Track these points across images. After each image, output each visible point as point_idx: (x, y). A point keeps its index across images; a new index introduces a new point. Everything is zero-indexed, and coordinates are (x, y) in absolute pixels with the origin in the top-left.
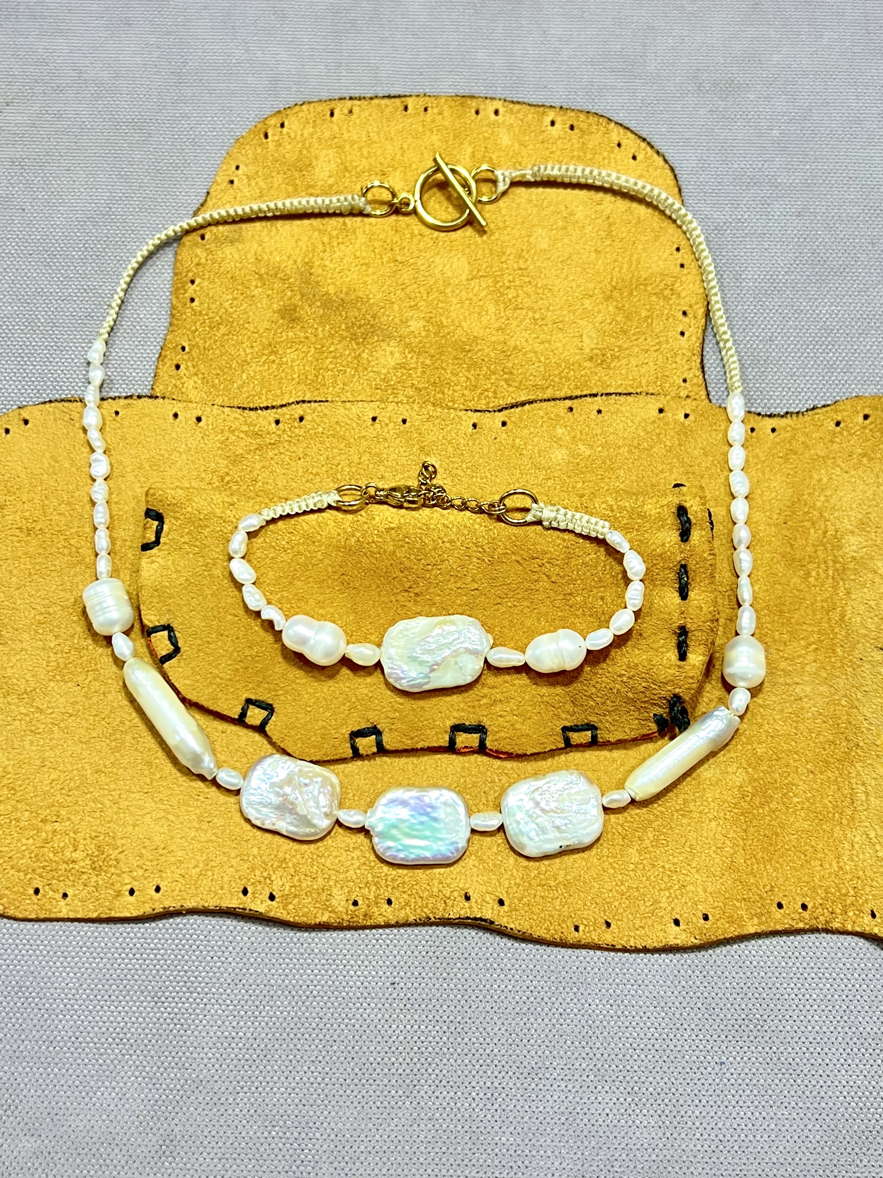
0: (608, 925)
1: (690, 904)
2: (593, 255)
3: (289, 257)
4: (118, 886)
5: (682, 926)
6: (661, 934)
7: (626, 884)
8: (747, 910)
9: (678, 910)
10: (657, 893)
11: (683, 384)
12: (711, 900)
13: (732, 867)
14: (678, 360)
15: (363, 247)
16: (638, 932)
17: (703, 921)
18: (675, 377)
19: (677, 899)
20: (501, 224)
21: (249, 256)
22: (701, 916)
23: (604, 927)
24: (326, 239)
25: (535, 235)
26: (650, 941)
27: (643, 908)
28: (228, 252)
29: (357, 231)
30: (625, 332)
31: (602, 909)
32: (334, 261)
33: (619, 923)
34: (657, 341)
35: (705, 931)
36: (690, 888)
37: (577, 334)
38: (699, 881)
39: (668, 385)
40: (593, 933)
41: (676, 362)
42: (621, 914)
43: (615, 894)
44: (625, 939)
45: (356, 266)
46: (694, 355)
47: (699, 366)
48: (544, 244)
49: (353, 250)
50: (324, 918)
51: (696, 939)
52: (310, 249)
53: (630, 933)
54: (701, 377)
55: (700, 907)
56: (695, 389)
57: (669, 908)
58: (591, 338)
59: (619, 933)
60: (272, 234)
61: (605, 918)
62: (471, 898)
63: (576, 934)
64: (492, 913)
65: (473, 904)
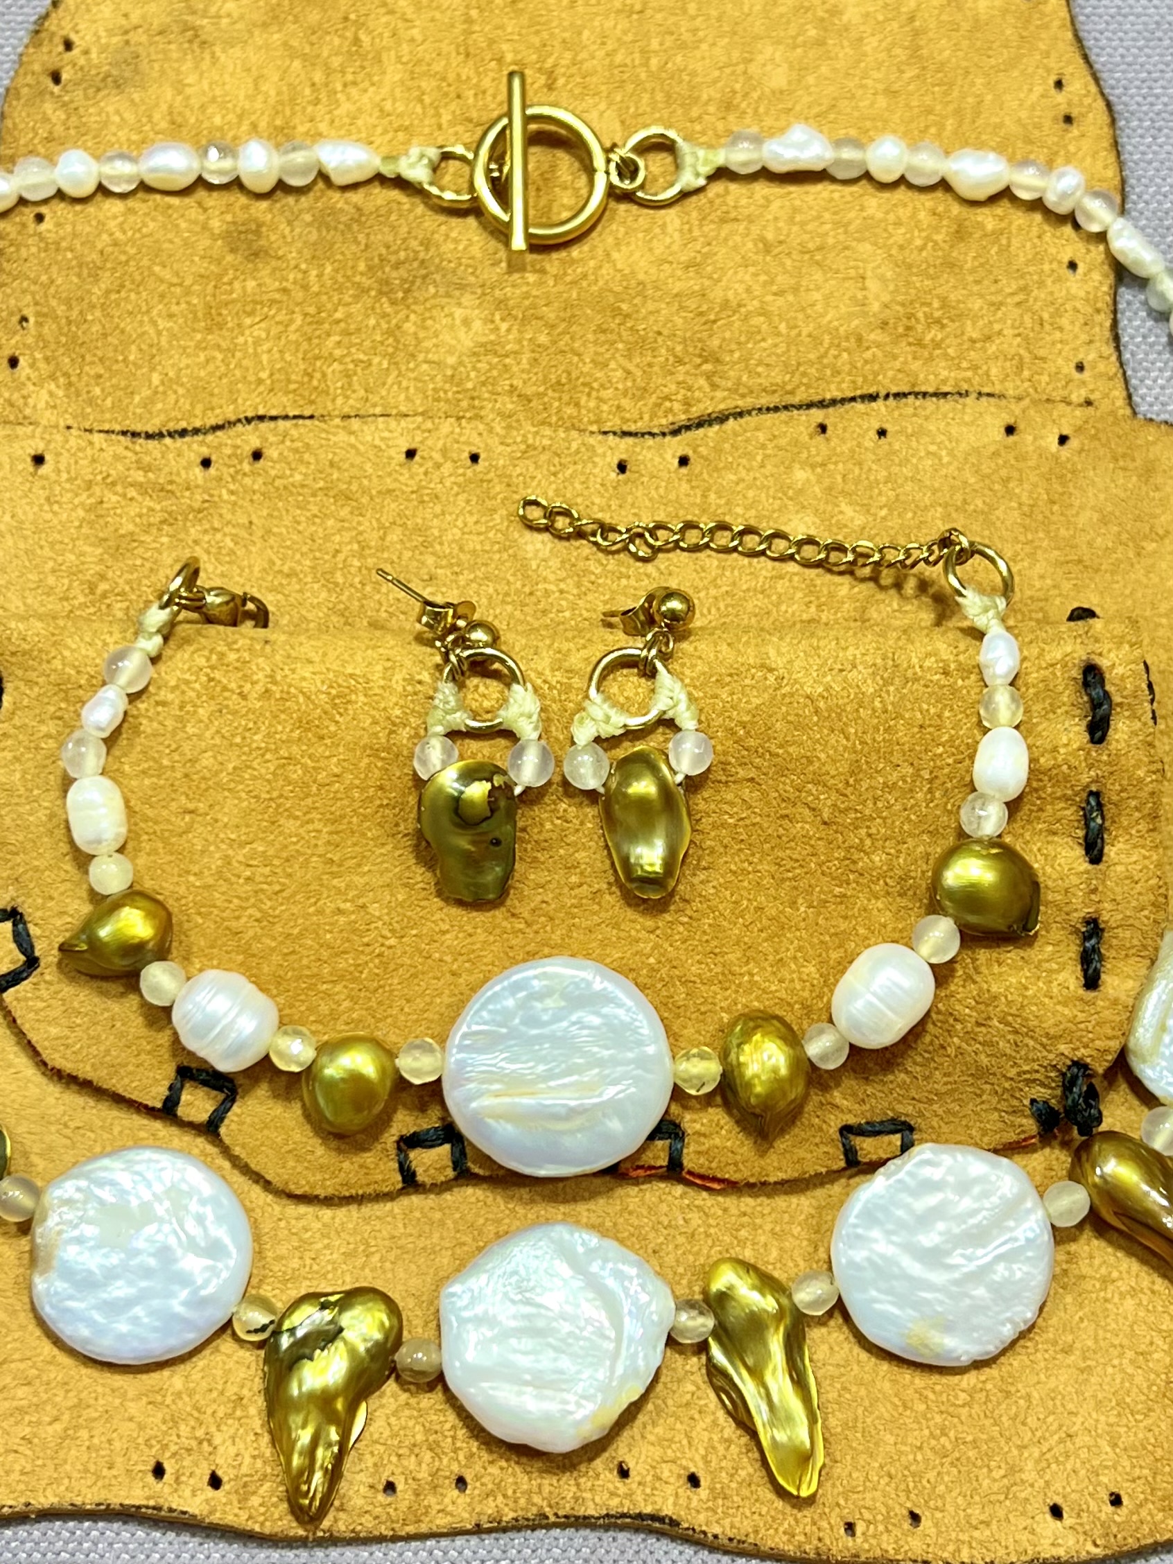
0: (915, 1518)
1: (1083, 1472)
2: (882, 102)
3: (240, 117)
5: (1068, 1519)
6: (1024, 1537)
7: (952, 1434)
9: (1058, 1486)
10: (1015, 1452)
11: (1076, 375)
12: (1127, 1463)
14: (1064, 322)
15: (398, 91)
16: (976, 1534)
17: (1109, 1509)
18: (1060, 361)
19: (1057, 1462)
20: (687, 37)
21: (157, 117)
22: (1106, 1498)
23: (907, 1525)
24: (318, 77)
25: (760, 58)
26: (1001, 1552)
27: (986, 1483)
28: (110, 109)
29: (384, 57)
30: (951, 265)
31: (903, 1487)
32: (337, 123)
33: (939, 1515)
34: (1022, 282)
35: (1115, 1530)
36: (1083, 1439)
37: (852, 272)
38: (1101, 1427)
39: (1045, 378)
40: (885, 1537)
41: (1061, 329)
42: (942, 1497)
43: (929, 1454)
44: (951, 1548)
45: (385, 132)
46: (1098, 311)
47: (1107, 334)
48: (779, 78)
49: (378, 98)
51: (1096, 1545)
52: (286, 97)
53: (961, 1537)
54: (1114, 358)
55: (1105, 1479)
56: (1102, 385)
57: (1041, 1483)
58: (882, 279)
59: (939, 1533)
60: (205, 65)
61: (909, 1505)
62: (632, 1473)
63: (850, 1542)
64: (675, 1504)
65: (634, 1486)
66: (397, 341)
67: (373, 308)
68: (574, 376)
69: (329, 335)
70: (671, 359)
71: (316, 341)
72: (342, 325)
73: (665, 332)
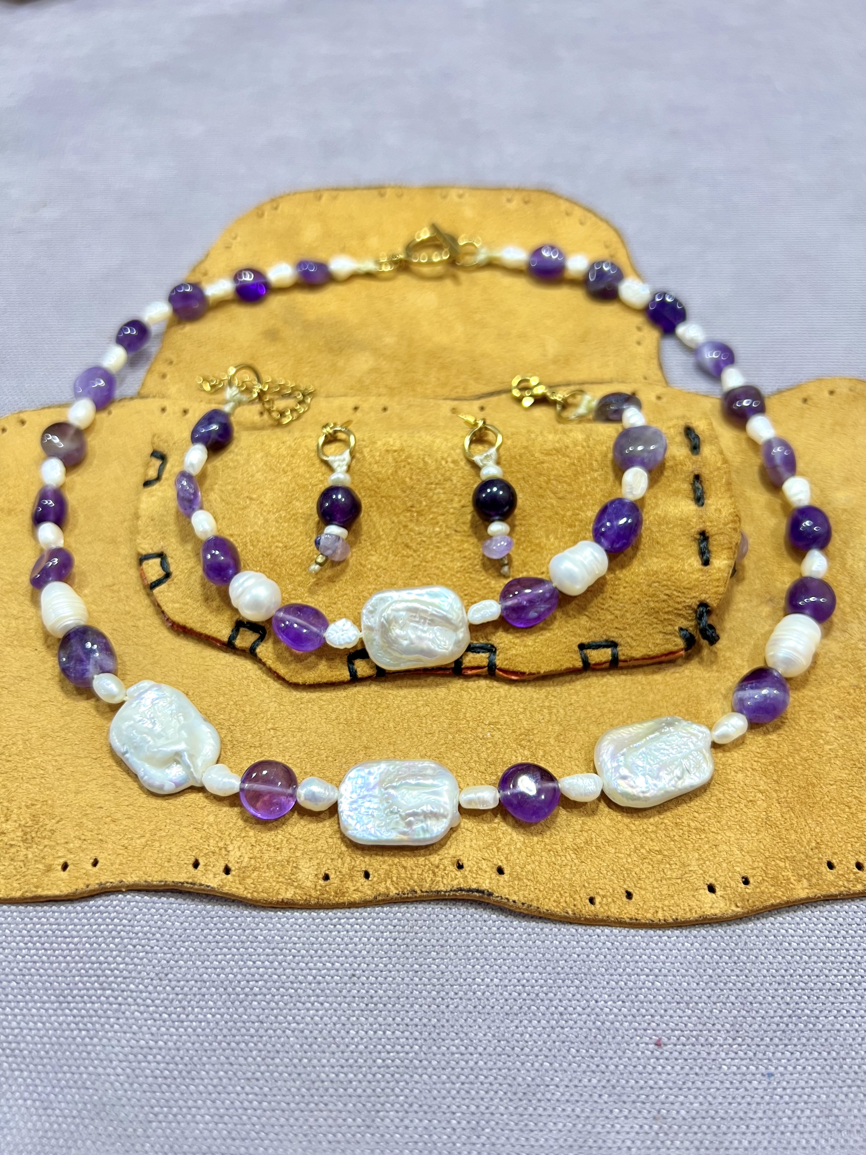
0: (629, 895)
1: (725, 865)
4: (49, 861)
5: (719, 892)
6: (694, 904)
7: (647, 847)
8: (793, 870)
9: (711, 873)
10: (684, 855)
12: (749, 860)
13: (768, 823)
16: (666, 902)
17: (743, 886)
19: (709, 860)
22: (740, 880)
23: (625, 899)
26: (681, 913)
27: (669, 874)
31: (621, 876)
33: (643, 892)
34: (617, 348)
35: (747, 897)
36: (723, 847)
38: (732, 839)
40: (612, 905)
41: (636, 365)
42: (644, 882)
43: (635, 859)
44: (651, 911)
46: (652, 358)
47: (657, 366)
50: (288, 894)
51: (737, 907)
53: (657, 904)
55: (738, 869)
57: (701, 872)
59: (643, 904)
61: (625, 887)
62: (465, 866)
63: (592, 908)
64: (490, 883)
65: (466, 873)
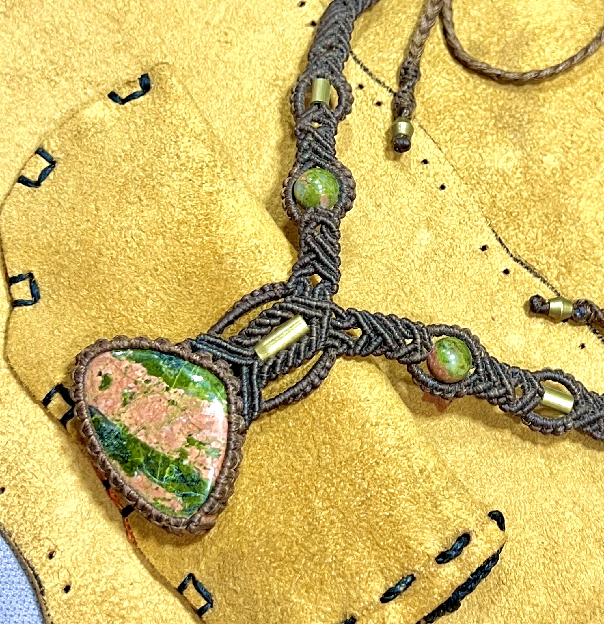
62: (53, 559)
64: (52, 588)
65: (48, 564)
66: (480, 137)
67: (487, 119)
68: (519, 217)
69: (462, 109)
70: (556, 252)
71: (456, 106)
72: (471, 112)
73: (565, 242)
